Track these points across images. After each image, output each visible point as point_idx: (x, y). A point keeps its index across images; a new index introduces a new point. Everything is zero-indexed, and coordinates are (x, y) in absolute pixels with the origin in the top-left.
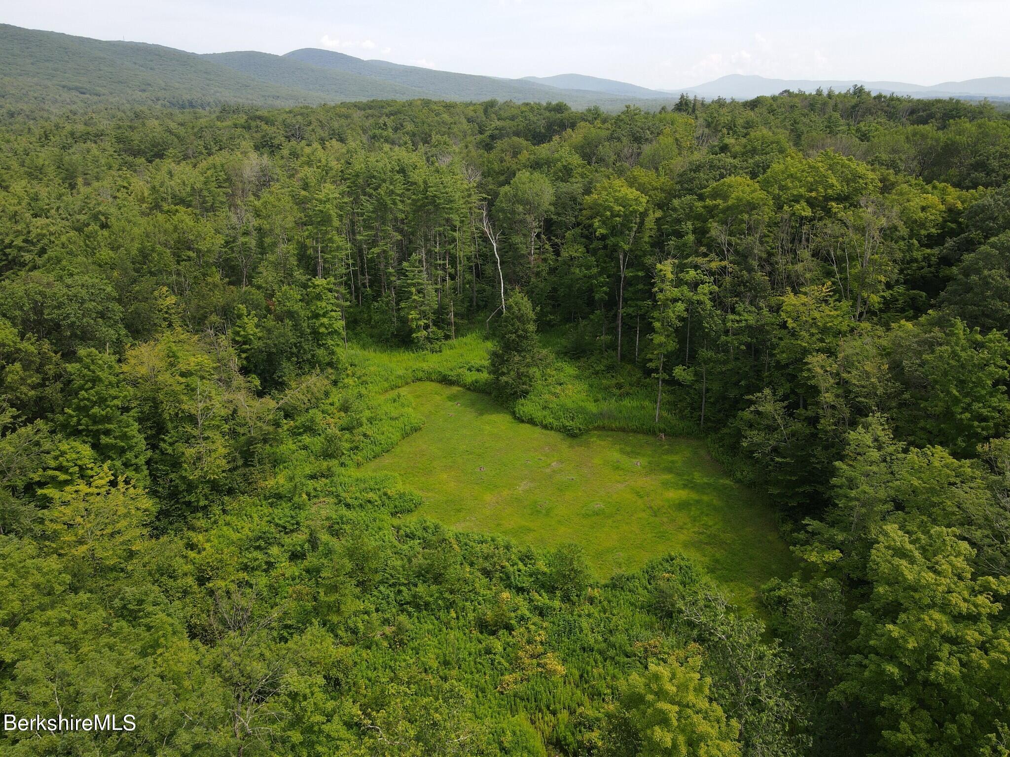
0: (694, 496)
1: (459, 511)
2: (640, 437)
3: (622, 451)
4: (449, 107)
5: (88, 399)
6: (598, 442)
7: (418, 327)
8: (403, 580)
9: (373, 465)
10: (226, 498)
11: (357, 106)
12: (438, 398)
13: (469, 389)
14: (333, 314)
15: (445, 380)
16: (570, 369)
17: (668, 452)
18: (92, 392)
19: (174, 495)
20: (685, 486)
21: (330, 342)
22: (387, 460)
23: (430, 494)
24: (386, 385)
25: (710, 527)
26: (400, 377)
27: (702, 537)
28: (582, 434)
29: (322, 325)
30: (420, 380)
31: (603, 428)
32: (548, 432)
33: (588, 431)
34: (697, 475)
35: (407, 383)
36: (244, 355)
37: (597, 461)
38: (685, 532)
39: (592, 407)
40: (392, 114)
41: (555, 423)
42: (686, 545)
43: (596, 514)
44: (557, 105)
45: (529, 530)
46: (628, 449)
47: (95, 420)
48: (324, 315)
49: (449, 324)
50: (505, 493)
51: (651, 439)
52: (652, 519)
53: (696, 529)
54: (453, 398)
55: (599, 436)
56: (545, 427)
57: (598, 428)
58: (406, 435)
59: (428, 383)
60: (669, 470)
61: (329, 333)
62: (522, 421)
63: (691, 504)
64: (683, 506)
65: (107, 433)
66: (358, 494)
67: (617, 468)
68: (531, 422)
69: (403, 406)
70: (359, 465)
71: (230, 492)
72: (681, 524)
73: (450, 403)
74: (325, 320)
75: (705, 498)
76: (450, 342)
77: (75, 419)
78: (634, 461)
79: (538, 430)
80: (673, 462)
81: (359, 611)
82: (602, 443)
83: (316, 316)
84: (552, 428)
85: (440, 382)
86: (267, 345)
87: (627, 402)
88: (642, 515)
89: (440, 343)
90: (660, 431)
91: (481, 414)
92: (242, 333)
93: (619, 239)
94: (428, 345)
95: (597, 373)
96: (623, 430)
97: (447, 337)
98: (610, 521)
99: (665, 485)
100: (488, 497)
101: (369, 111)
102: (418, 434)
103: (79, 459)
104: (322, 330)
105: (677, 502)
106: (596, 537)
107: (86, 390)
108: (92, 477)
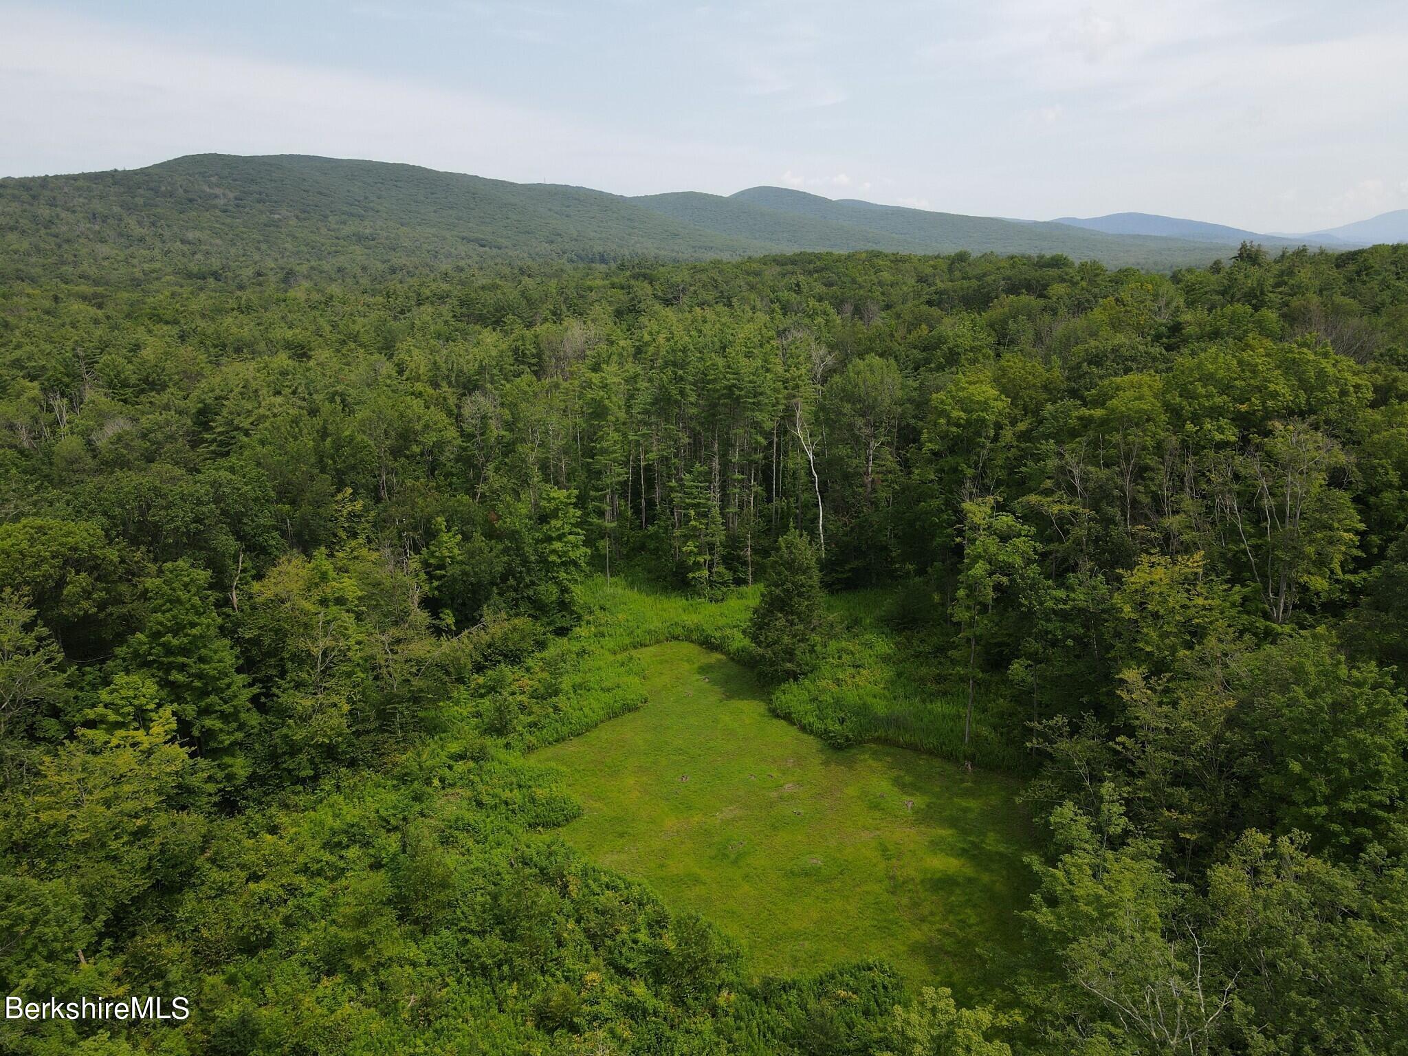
0: (969, 871)
1: (621, 835)
2: (937, 762)
3: (897, 782)
4: (897, 261)
5: (161, 624)
6: (870, 761)
7: (697, 564)
8: (474, 926)
9: (550, 751)
10: (343, 770)
11: (778, 261)
12: (687, 666)
13: (732, 659)
14: (571, 538)
15: (708, 644)
16: (884, 646)
17: (967, 793)
18: (168, 615)
19: (274, 757)
20: (964, 852)
21: (562, 575)
22: (572, 748)
23: (597, 805)
24: (627, 641)
25: (970, 926)
26: (649, 632)
27: (948, 941)
28: (850, 746)
29: (554, 552)
30: (677, 638)
31: (885, 741)
32: (805, 736)
33: (860, 743)
34: (991, 837)
35: (658, 642)
36: (436, 584)
37: (852, 791)
38: (925, 927)
39: (880, 708)
40: (817, 272)
41: (818, 725)
42: (916, 950)
43: (806, 873)
44: (1052, 258)
45: (697, 880)
46: (908, 779)
47: (169, 651)
48: (560, 538)
49: (745, 563)
50: (697, 819)
51: (950, 768)
52: (886, 896)
53: (946, 926)
54: (703, 670)
55: (875, 753)
56: (803, 729)
57: (876, 740)
58: (613, 715)
59: (686, 644)
60: (953, 822)
61: (563, 564)
62: (777, 716)
63: (958, 884)
64: (944, 884)
65: (182, 668)
66: (498, 791)
67: (875, 806)
68: (788, 718)
69: (629, 672)
70: (530, 749)
71: (352, 764)
72: (926, 912)
73: (698, 677)
74: (557, 545)
75: (986, 878)
76: (744, 589)
77: (145, 647)
78: (906, 798)
79: (794, 731)
80: (966, 810)
81: (406, 959)
82: (874, 764)
83: (549, 539)
84: (811, 732)
85: (701, 644)
86: (465, 573)
87: (938, 707)
88: (876, 888)
89: (725, 589)
90: (966, 758)
91: (729, 698)
92: (437, 554)
93: (959, 459)
94: (707, 590)
95: (917, 655)
96: (915, 748)
97: (739, 582)
98: (819, 889)
99: (936, 845)
100: (671, 822)
101: (790, 267)
102: (629, 716)
103: (135, 697)
104: (553, 558)
105: (938, 875)
106: (787, 910)
107: (164, 612)
108: (152, 721)
